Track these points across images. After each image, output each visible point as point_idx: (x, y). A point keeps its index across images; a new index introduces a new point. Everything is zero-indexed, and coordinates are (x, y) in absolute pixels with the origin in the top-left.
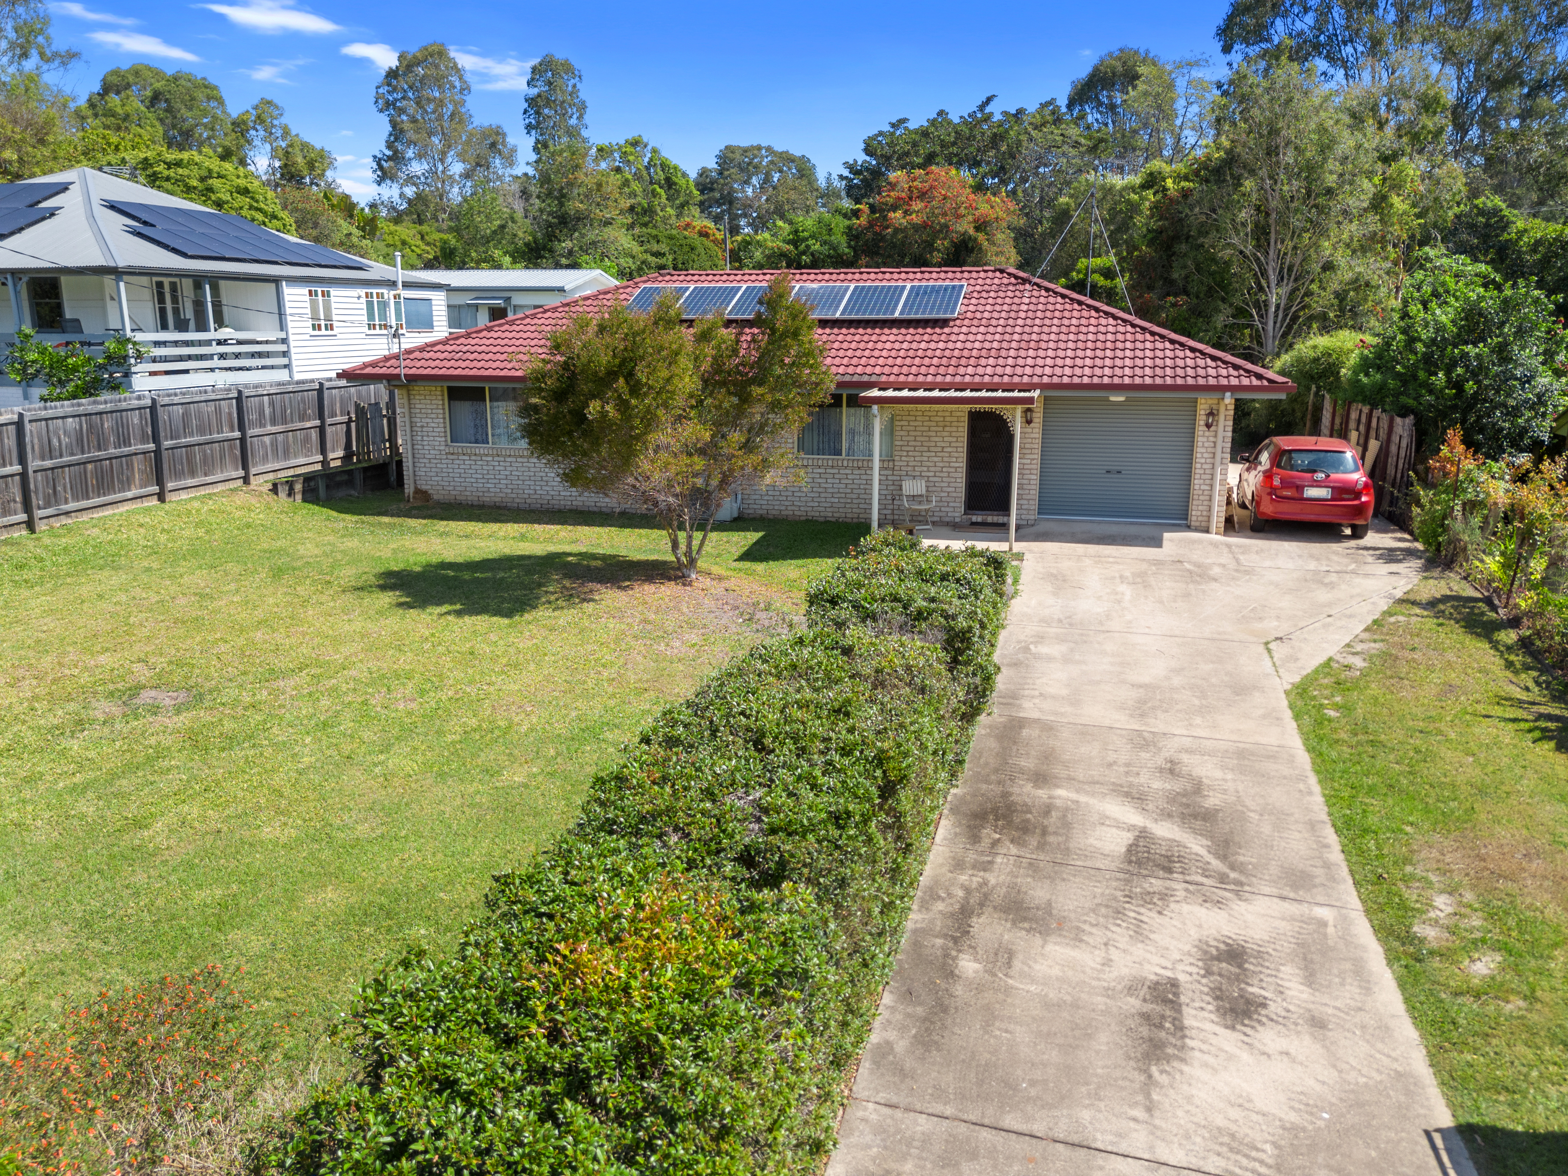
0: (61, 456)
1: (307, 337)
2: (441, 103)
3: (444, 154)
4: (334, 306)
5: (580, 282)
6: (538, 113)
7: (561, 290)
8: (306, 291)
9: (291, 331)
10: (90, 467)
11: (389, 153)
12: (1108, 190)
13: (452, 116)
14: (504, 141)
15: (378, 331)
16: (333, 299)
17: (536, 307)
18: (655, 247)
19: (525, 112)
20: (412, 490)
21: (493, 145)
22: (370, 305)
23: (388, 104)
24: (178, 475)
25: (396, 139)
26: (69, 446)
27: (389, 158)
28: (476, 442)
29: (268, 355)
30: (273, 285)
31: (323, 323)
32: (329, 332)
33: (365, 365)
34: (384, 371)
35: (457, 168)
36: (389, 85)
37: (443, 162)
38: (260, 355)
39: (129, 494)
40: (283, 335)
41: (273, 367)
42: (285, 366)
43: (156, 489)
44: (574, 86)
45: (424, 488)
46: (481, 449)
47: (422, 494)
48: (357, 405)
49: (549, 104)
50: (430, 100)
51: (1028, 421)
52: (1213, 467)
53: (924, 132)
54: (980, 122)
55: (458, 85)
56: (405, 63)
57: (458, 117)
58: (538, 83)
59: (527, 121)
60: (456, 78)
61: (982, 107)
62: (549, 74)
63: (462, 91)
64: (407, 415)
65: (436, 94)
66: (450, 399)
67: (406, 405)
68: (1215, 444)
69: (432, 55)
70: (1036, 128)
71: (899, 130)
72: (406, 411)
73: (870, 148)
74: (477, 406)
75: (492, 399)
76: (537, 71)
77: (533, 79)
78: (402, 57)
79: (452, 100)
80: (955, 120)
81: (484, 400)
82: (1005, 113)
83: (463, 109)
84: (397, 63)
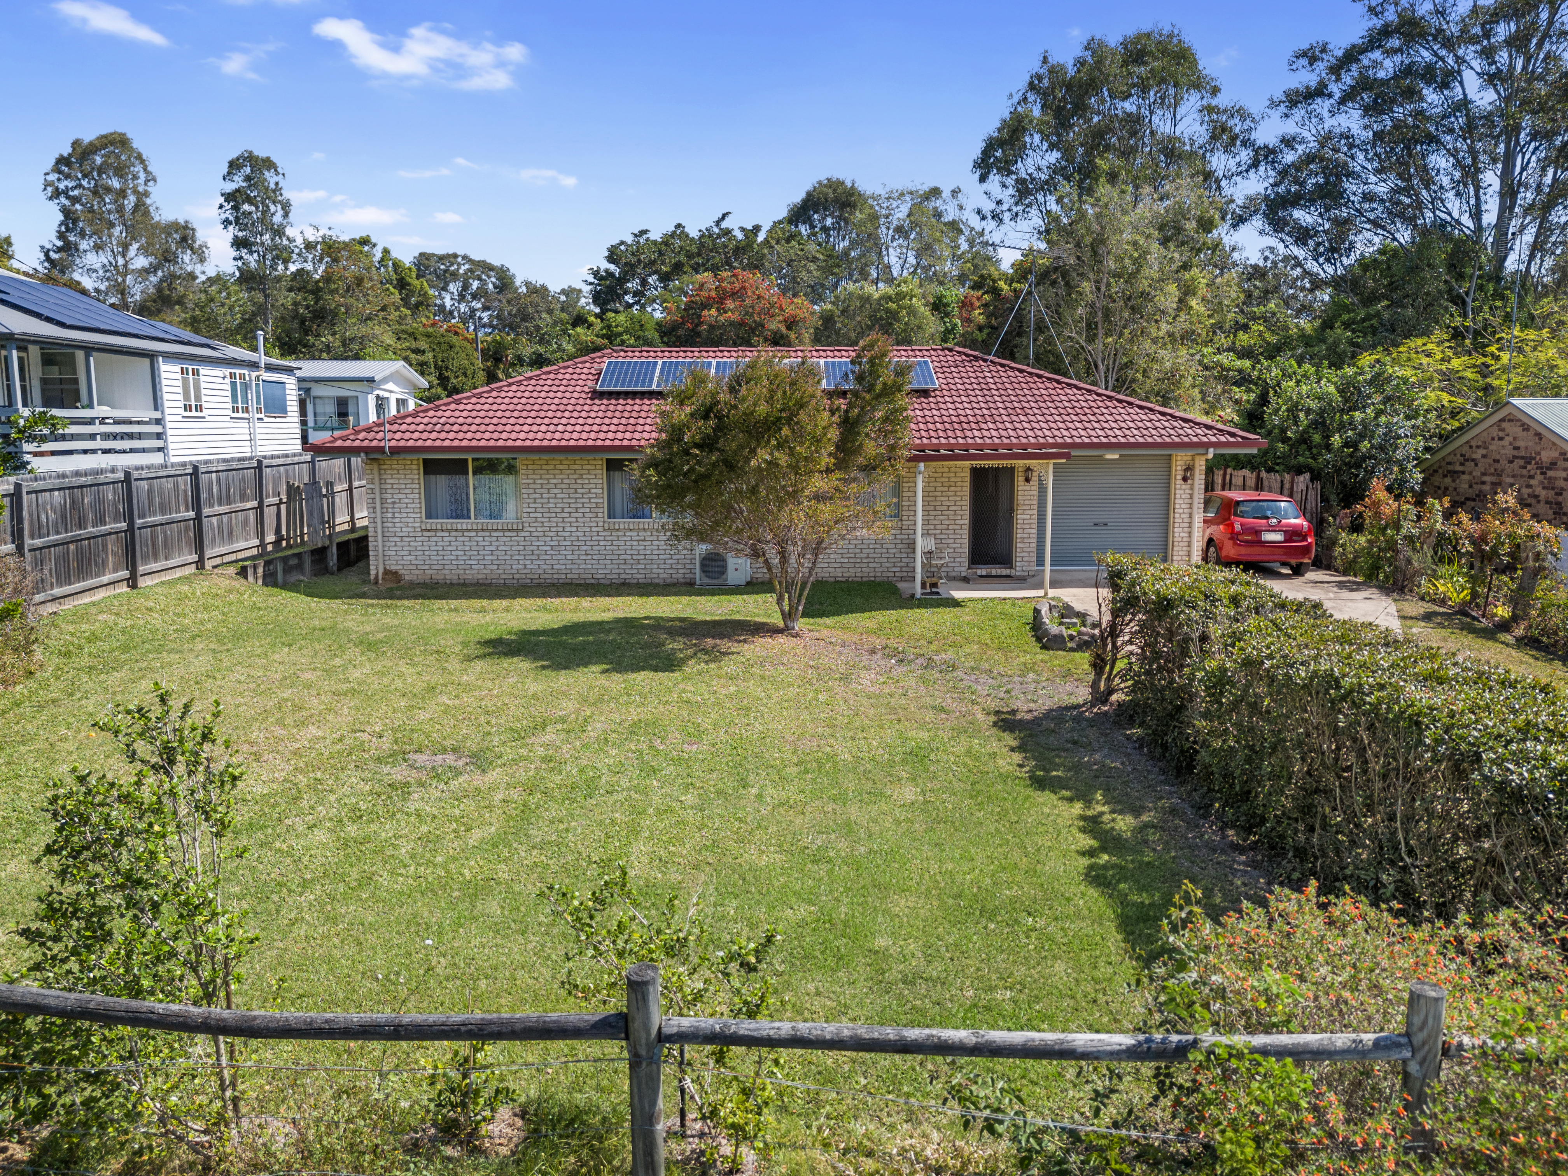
0: (48, 535)
1: (179, 418)
2: (122, 193)
3: (126, 247)
4: (203, 385)
6: (236, 208)
7: (371, 380)
8: (177, 368)
9: (167, 411)
10: (72, 547)
11: (59, 243)
13: (136, 207)
14: (194, 235)
15: (240, 415)
16: (202, 378)
19: (221, 207)
20: (380, 570)
21: (184, 239)
22: (233, 385)
23: (57, 194)
24: (146, 560)
25: (68, 230)
26: (56, 523)
27: (59, 250)
28: (457, 517)
29: (140, 436)
30: (147, 361)
31: (193, 403)
32: (199, 414)
34: (358, 443)
35: (140, 261)
36: (60, 172)
37: (124, 256)
38: (131, 436)
39: (105, 579)
40: (158, 415)
41: (144, 450)
42: (160, 449)
43: (125, 574)
44: (277, 184)
45: (393, 568)
46: (462, 524)
47: (392, 575)
48: (290, 487)
49: (249, 200)
50: (109, 190)
51: (1027, 480)
52: (1191, 516)
53: (665, 243)
54: (719, 236)
55: (142, 175)
56: (79, 150)
57: (140, 207)
58: (236, 178)
59: (223, 216)
60: (138, 168)
61: (718, 223)
62: (248, 170)
63: (147, 182)
64: (377, 491)
65: (116, 184)
66: (425, 473)
67: (377, 480)
68: (1191, 496)
69: (112, 143)
70: (778, 243)
71: (642, 241)
72: (377, 487)
73: (613, 256)
74: (459, 480)
75: (477, 471)
76: (234, 166)
77: (229, 173)
78: (76, 144)
79: (135, 192)
80: (694, 233)
81: (467, 473)
82: (742, 229)
83: (148, 201)
84: (70, 150)
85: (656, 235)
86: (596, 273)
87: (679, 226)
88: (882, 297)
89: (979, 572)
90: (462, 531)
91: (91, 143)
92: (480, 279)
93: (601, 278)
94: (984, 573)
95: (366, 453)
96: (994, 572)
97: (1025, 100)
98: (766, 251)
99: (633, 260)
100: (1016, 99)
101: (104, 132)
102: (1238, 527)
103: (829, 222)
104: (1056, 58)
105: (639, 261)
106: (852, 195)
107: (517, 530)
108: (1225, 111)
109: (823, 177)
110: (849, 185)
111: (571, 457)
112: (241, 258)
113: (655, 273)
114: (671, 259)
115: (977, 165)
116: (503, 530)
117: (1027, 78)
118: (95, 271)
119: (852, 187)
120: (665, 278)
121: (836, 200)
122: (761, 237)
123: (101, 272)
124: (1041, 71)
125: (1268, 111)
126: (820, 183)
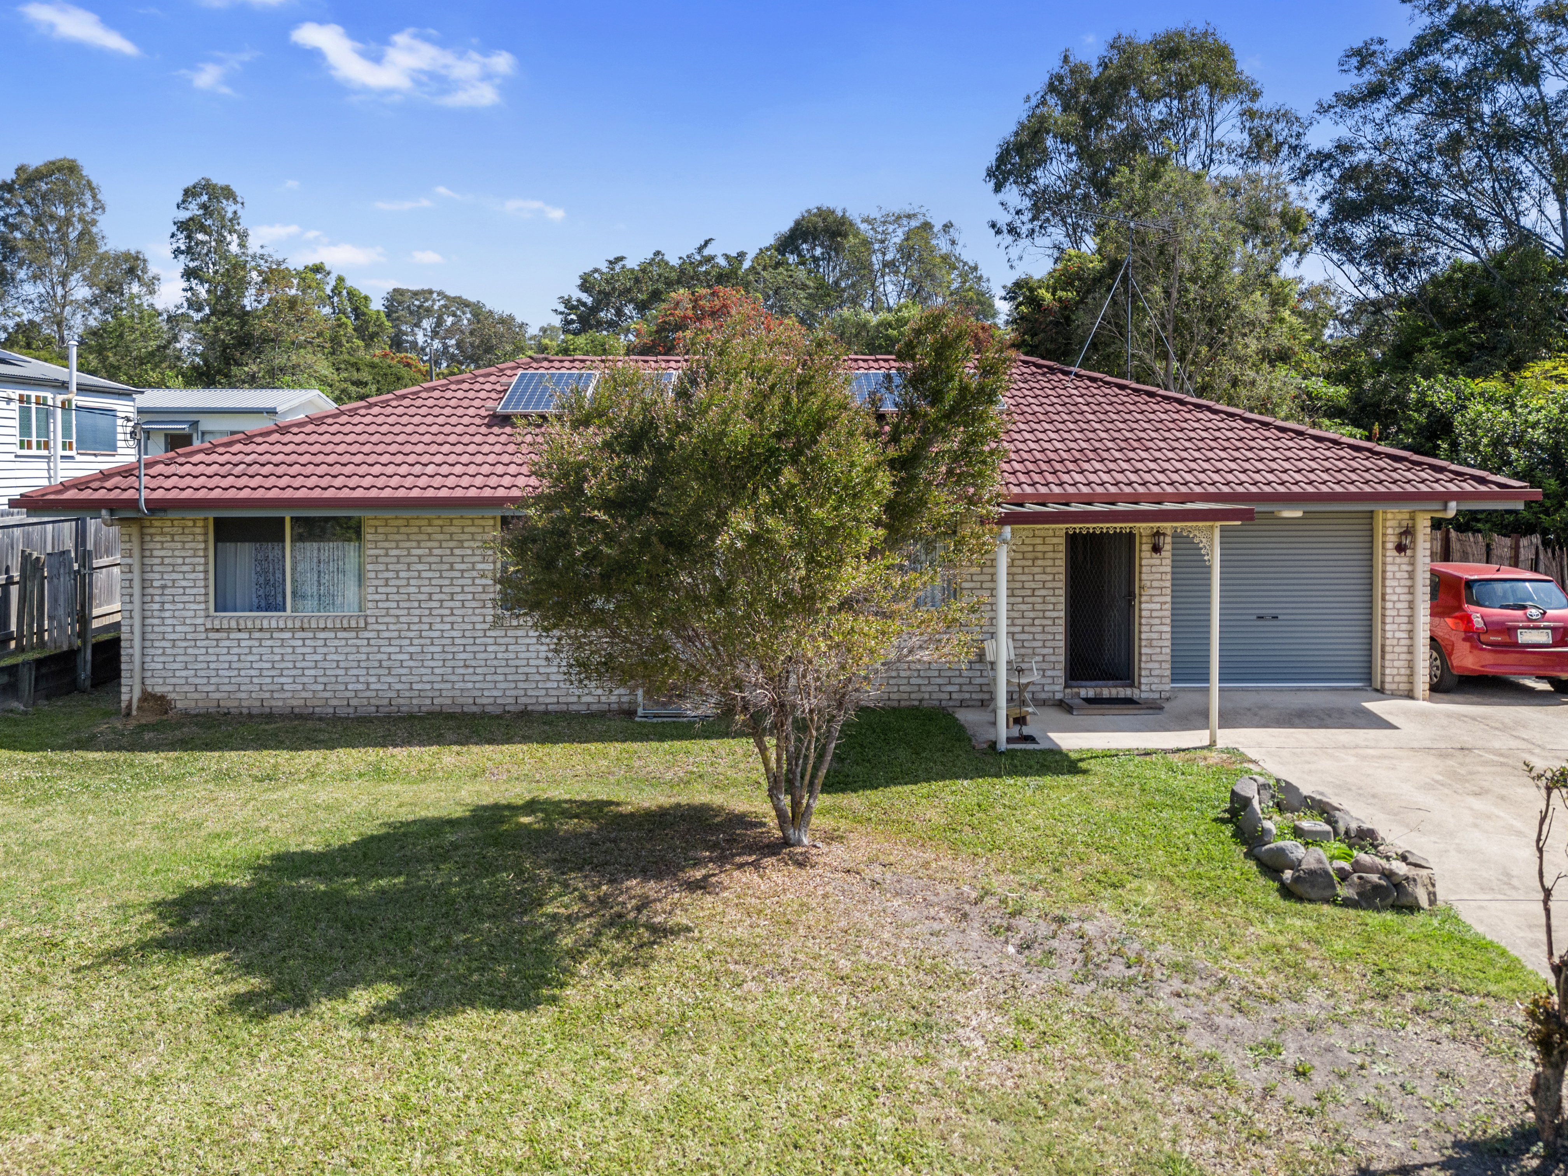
2: (67, 221)
3: (65, 278)
5: (295, 403)
6: (189, 237)
7: (272, 412)
12: (864, 325)
13: (81, 235)
14: (144, 267)
15: (34, 452)
17: (233, 433)
18: (356, 376)
19: (173, 236)
20: (137, 694)
21: (131, 271)
22: (25, 413)
25: (5, 258)
28: (265, 609)
33: (65, 487)
34: (101, 494)
35: (81, 292)
37: (64, 285)
44: (235, 212)
45: (159, 690)
46: (270, 619)
47: (155, 702)
48: (25, 557)
49: (203, 229)
50: (52, 217)
51: (1156, 549)
52: (1411, 605)
53: (643, 271)
54: (701, 263)
55: (90, 204)
56: (24, 176)
57: (87, 238)
58: (191, 206)
59: (175, 246)
60: (88, 196)
61: (700, 249)
62: (205, 198)
63: (94, 209)
64: (136, 569)
65: (61, 212)
66: (217, 540)
67: (136, 552)
68: (1411, 575)
69: (59, 170)
70: (764, 269)
71: (618, 268)
72: (135, 561)
73: (586, 285)
74: (271, 550)
75: (298, 538)
76: (189, 193)
77: (184, 202)
78: (20, 170)
79: (81, 219)
80: (674, 262)
81: (282, 540)
82: (727, 257)
83: (94, 230)
84: (14, 177)
85: (633, 263)
86: (567, 302)
87: (657, 253)
88: (881, 324)
89: (1083, 693)
90: (270, 630)
91: (37, 170)
92: (454, 315)
93: (572, 308)
94: (1091, 693)
95: (112, 511)
96: (1106, 693)
97: (1044, 102)
98: (751, 278)
99: (608, 289)
100: (1034, 102)
101: (52, 158)
102: (1478, 622)
103: (818, 251)
104: (1079, 56)
105: (614, 289)
106: (843, 224)
107: (357, 629)
108: (1269, 116)
109: (813, 206)
110: (840, 214)
111: (445, 514)
112: (191, 289)
113: (630, 301)
114: (648, 287)
115: (990, 174)
116: (334, 629)
117: (1046, 79)
118: (31, 302)
119: (843, 216)
120: (642, 307)
121: (826, 230)
122: (747, 264)
123: (36, 303)
124: (1062, 72)
125: (1316, 115)
126: (809, 211)
